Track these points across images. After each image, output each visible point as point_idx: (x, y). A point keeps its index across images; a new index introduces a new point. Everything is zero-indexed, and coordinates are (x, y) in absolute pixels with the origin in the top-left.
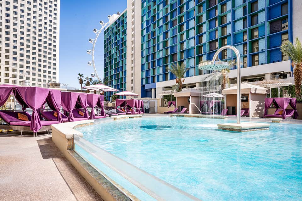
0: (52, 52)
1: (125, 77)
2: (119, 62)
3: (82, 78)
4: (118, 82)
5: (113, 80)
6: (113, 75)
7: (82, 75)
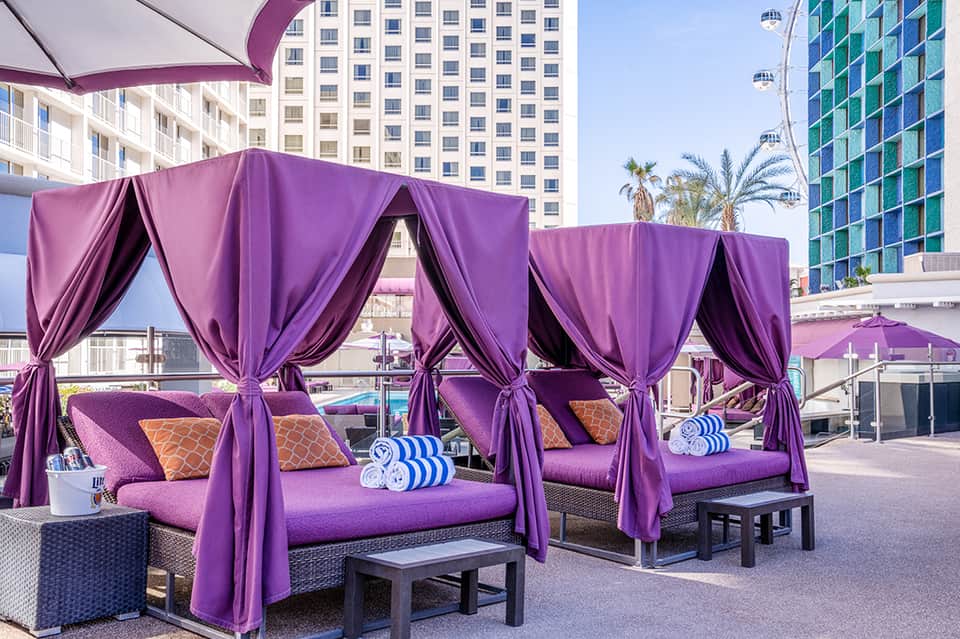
0: (537, 76)
1: (938, 160)
2: (896, 71)
3: (648, 185)
4: (893, 197)
5: (859, 193)
6: (859, 161)
7: (649, 168)
